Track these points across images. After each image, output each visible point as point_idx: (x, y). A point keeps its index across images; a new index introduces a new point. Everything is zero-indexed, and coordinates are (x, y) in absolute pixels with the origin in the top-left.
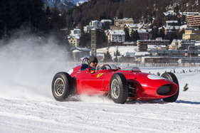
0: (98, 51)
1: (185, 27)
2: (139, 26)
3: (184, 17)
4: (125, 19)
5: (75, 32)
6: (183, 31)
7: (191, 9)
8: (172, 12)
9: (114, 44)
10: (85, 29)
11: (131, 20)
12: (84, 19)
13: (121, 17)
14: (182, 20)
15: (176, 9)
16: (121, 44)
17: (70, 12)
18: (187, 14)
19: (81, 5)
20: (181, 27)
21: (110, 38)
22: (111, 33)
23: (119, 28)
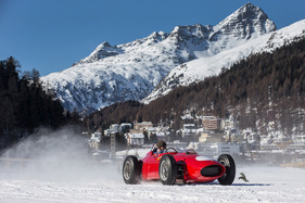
0: (117, 153)
1: (201, 130)
2: (158, 129)
3: (200, 120)
4: (144, 123)
5: (96, 136)
6: (200, 134)
7: (207, 113)
8: (189, 116)
9: (133, 146)
10: (106, 132)
11: (150, 123)
12: (105, 123)
13: (140, 121)
14: (198, 124)
15: (193, 113)
16: (141, 147)
17: (91, 116)
18: (204, 118)
19: (102, 110)
20: (198, 131)
21: (130, 141)
22: (131, 136)
23: (138, 131)
